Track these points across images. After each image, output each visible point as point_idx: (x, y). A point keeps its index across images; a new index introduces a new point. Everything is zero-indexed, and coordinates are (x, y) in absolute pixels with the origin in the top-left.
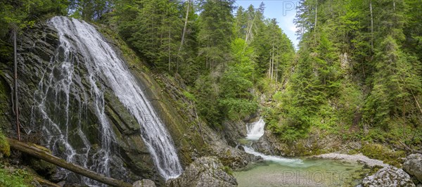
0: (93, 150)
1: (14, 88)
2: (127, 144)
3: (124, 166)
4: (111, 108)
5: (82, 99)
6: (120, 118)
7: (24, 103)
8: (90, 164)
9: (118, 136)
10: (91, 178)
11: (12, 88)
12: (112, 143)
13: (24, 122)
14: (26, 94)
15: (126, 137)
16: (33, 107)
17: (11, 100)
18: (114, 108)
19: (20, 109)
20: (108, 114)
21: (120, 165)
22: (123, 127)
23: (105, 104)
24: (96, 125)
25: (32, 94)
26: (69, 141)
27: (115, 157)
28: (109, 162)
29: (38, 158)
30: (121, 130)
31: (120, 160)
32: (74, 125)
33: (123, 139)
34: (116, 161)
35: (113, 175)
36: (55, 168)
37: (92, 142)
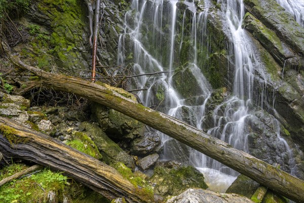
0: (216, 99)
1: (94, 10)
2: (295, 87)
3: (283, 135)
4: (259, 16)
5: (198, 8)
6: (279, 34)
7: (109, 32)
8: (208, 124)
9: (271, 70)
10: (209, 154)
11: (91, 9)
12: (256, 82)
13: (107, 60)
14: (114, 18)
15: (291, 73)
16: (121, 35)
17: (89, 28)
18: (266, 15)
19: (103, 40)
20: (250, 29)
21: (272, 130)
22: (286, 51)
23: (246, 11)
24: (224, 51)
25: (123, 17)
26: (175, 85)
27: (261, 113)
28: (248, 122)
29: (106, 107)
30: (280, 59)
31: (274, 120)
32: (183, 56)
33: (284, 77)
34: (264, 121)
35: (255, 151)
36: (142, 130)
37: (215, 83)
